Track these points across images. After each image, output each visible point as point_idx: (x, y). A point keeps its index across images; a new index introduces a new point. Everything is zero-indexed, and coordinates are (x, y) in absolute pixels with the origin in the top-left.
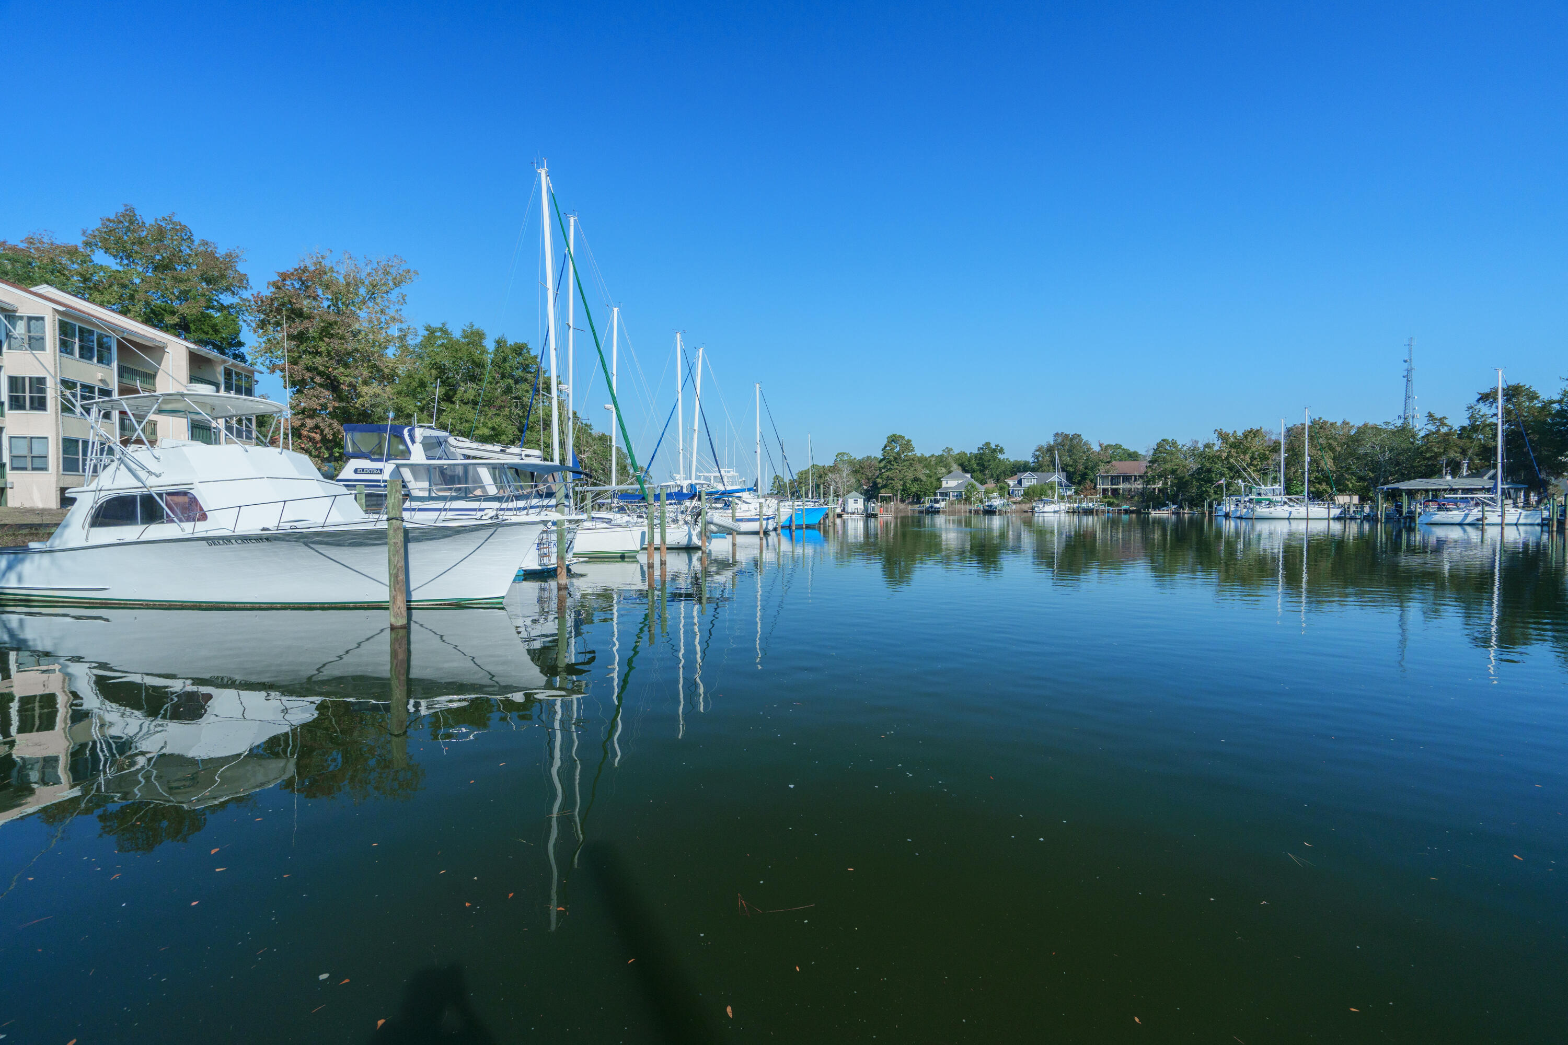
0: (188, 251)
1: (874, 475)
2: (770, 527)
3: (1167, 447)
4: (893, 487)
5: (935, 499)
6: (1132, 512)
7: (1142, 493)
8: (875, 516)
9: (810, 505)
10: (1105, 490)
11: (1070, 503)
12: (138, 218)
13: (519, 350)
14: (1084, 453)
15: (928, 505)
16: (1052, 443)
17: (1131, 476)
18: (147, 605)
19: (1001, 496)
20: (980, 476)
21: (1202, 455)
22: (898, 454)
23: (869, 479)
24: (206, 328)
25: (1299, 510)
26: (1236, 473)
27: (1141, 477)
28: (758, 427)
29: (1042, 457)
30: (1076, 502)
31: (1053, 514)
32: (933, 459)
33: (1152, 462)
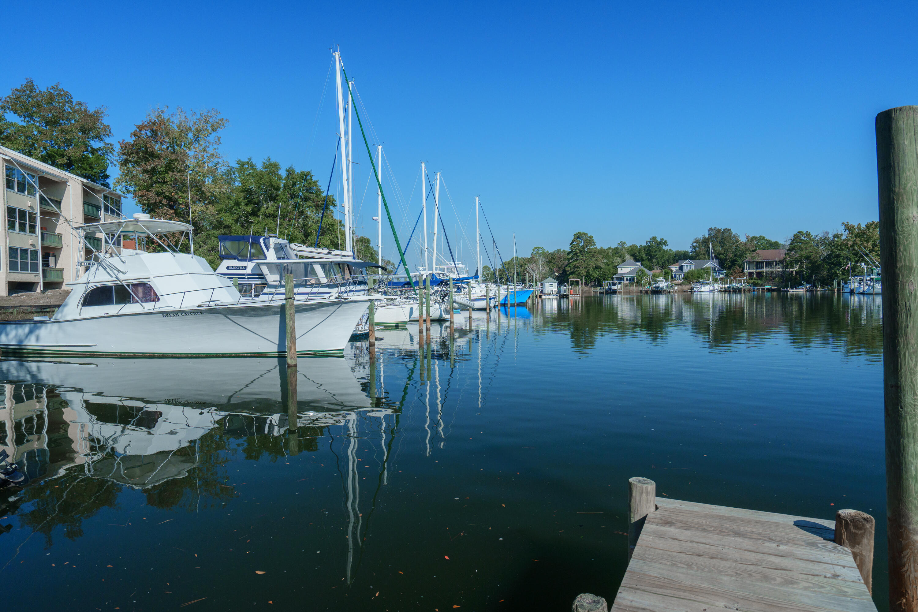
0: (70, 110)
1: (563, 264)
2: (492, 305)
3: (803, 238)
4: (579, 273)
5: (612, 283)
6: (773, 290)
7: (782, 275)
8: (567, 296)
9: (518, 289)
10: (751, 274)
11: (722, 284)
12: (36, 87)
13: (305, 176)
14: (734, 243)
15: (607, 287)
16: (707, 236)
17: (773, 262)
18: (120, 355)
19: (666, 279)
20: (648, 263)
21: (832, 244)
22: (583, 247)
23: (559, 268)
24: (85, 166)
26: (860, 258)
27: (780, 262)
28: (478, 230)
29: (699, 248)
30: (727, 283)
31: (708, 293)
32: (611, 251)
33: (790, 250)
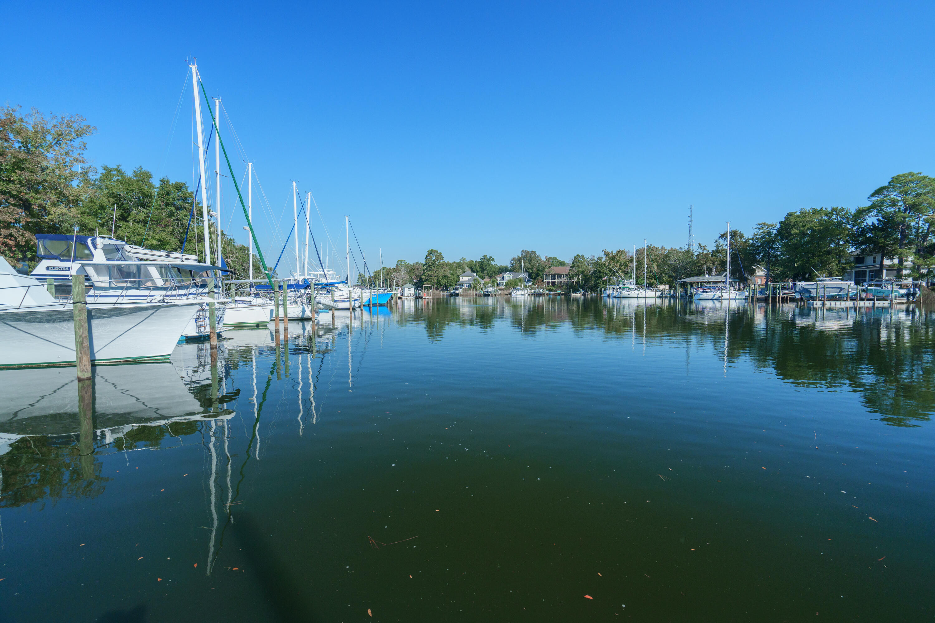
1: (420, 273)
2: (357, 305)
3: (580, 259)
4: (432, 281)
5: (456, 288)
6: (562, 294)
7: (567, 284)
8: (421, 298)
9: (381, 292)
10: (548, 283)
11: (530, 290)
13: (179, 187)
14: (537, 262)
15: (452, 291)
16: (520, 256)
19: (493, 286)
20: (481, 274)
21: (596, 264)
22: (434, 261)
23: (417, 276)
25: (642, 293)
26: (613, 273)
27: (566, 275)
28: (348, 243)
30: (533, 289)
31: (521, 296)
32: (455, 264)
33: (572, 267)
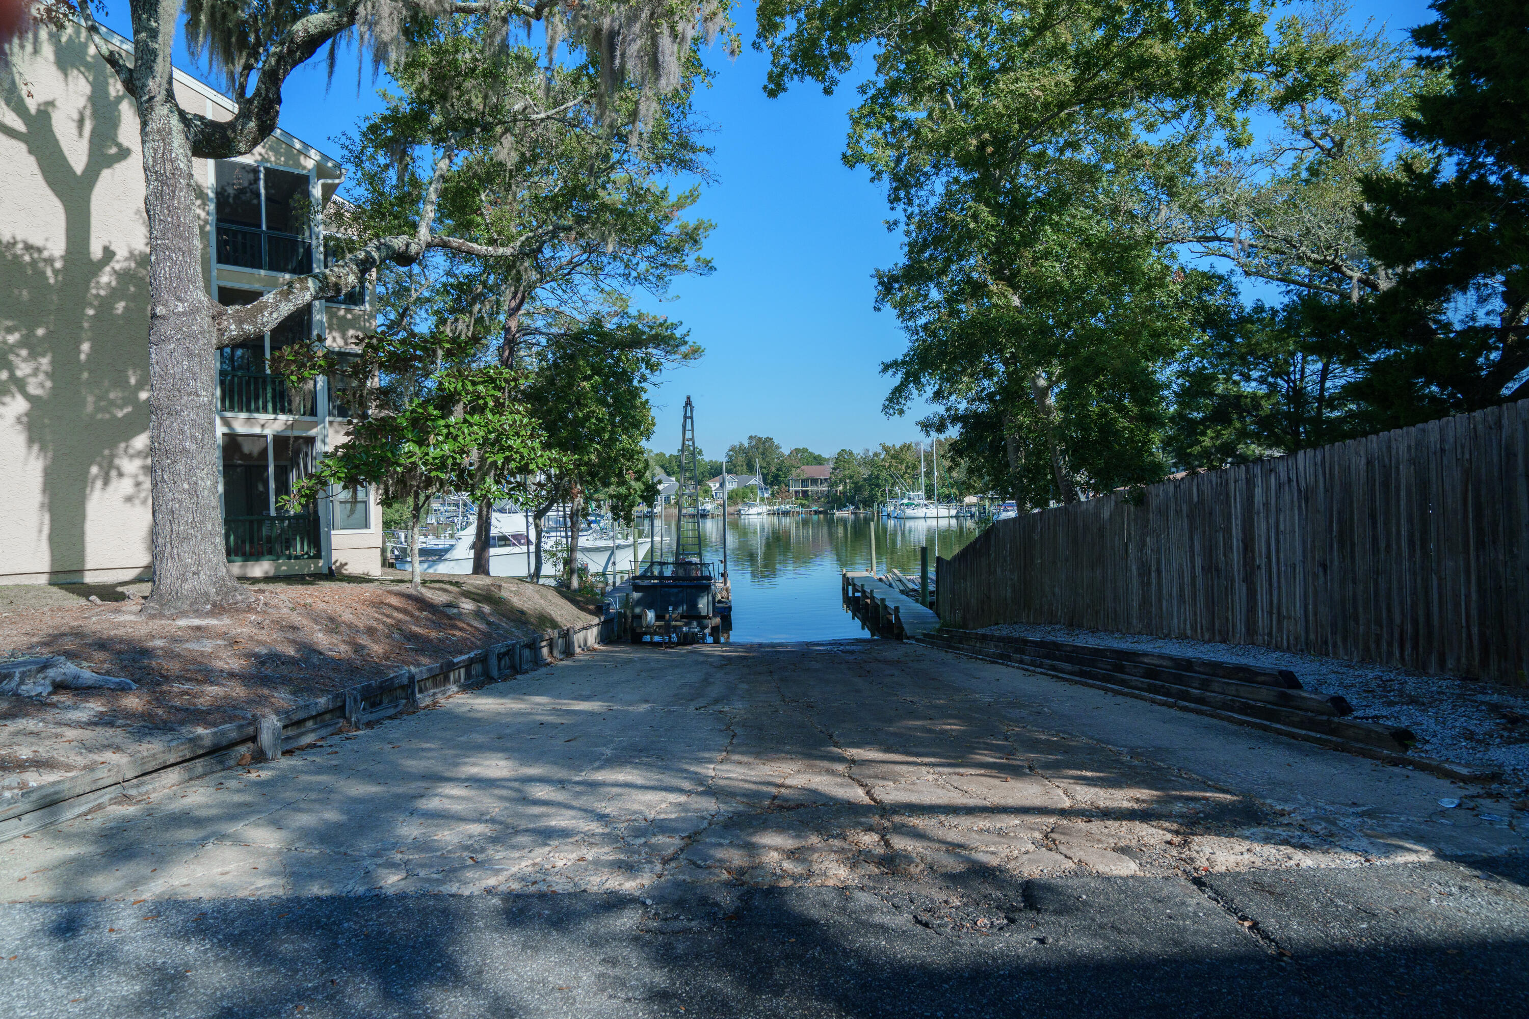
3: (846, 456)
6: (820, 512)
7: (827, 495)
10: (796, 492)
11: (770, 506)
14: (777, 456)
16: (746, 444)
17: (818, 480)
19: (710, 499)
21: (872, 464)
25: (932, 511)
26: (895, 480)
27: (826, 480)
29: (737, 458)
30: (774, 504)
31: (755, 516)
33: (835, 468)
